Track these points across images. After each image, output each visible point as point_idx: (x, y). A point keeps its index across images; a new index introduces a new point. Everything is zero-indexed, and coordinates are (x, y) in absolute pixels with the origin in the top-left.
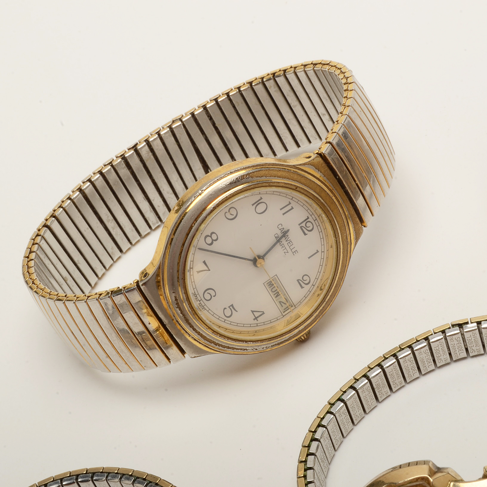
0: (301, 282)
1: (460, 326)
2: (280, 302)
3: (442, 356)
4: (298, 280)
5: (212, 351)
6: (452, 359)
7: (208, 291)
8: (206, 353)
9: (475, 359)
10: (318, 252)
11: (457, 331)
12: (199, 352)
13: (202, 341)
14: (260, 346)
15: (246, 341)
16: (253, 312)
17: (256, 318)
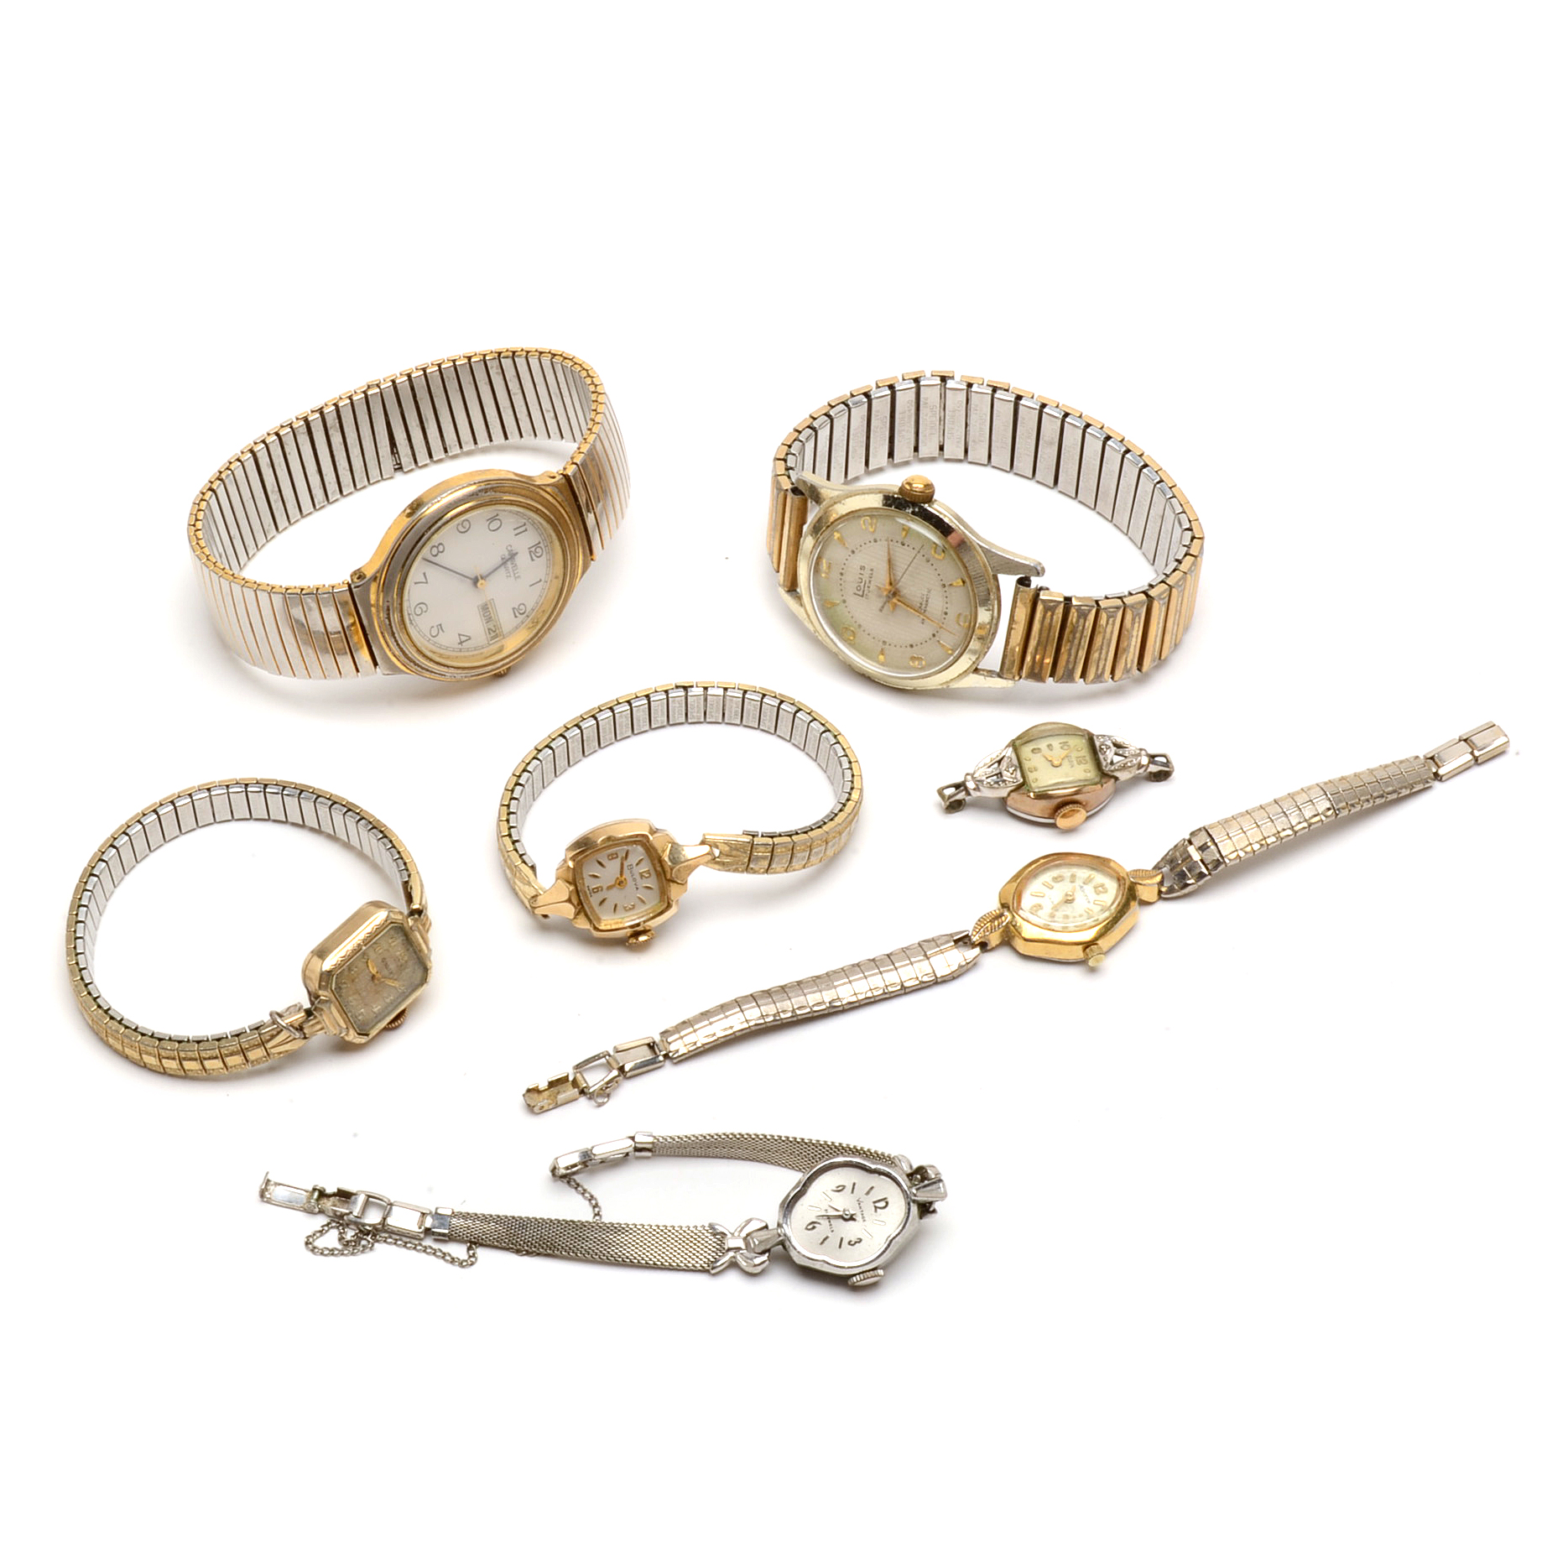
0: (516, 612)
1: (685, 688)
2: (489, 629)
3: (659, 717)
4: (514, 609)
5: (408, 671)
6: (669, 723)
7: (420, 606)
8: (402, 672)
9: (693, 726)
10: (541, 580)
11: (682, 693)
12: (394, 670)
13: (402, 658)
14: (459, 674)
15: (448, 667)
16: (459, 635)
17: (461, 643)
